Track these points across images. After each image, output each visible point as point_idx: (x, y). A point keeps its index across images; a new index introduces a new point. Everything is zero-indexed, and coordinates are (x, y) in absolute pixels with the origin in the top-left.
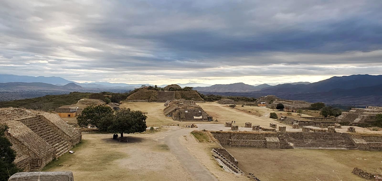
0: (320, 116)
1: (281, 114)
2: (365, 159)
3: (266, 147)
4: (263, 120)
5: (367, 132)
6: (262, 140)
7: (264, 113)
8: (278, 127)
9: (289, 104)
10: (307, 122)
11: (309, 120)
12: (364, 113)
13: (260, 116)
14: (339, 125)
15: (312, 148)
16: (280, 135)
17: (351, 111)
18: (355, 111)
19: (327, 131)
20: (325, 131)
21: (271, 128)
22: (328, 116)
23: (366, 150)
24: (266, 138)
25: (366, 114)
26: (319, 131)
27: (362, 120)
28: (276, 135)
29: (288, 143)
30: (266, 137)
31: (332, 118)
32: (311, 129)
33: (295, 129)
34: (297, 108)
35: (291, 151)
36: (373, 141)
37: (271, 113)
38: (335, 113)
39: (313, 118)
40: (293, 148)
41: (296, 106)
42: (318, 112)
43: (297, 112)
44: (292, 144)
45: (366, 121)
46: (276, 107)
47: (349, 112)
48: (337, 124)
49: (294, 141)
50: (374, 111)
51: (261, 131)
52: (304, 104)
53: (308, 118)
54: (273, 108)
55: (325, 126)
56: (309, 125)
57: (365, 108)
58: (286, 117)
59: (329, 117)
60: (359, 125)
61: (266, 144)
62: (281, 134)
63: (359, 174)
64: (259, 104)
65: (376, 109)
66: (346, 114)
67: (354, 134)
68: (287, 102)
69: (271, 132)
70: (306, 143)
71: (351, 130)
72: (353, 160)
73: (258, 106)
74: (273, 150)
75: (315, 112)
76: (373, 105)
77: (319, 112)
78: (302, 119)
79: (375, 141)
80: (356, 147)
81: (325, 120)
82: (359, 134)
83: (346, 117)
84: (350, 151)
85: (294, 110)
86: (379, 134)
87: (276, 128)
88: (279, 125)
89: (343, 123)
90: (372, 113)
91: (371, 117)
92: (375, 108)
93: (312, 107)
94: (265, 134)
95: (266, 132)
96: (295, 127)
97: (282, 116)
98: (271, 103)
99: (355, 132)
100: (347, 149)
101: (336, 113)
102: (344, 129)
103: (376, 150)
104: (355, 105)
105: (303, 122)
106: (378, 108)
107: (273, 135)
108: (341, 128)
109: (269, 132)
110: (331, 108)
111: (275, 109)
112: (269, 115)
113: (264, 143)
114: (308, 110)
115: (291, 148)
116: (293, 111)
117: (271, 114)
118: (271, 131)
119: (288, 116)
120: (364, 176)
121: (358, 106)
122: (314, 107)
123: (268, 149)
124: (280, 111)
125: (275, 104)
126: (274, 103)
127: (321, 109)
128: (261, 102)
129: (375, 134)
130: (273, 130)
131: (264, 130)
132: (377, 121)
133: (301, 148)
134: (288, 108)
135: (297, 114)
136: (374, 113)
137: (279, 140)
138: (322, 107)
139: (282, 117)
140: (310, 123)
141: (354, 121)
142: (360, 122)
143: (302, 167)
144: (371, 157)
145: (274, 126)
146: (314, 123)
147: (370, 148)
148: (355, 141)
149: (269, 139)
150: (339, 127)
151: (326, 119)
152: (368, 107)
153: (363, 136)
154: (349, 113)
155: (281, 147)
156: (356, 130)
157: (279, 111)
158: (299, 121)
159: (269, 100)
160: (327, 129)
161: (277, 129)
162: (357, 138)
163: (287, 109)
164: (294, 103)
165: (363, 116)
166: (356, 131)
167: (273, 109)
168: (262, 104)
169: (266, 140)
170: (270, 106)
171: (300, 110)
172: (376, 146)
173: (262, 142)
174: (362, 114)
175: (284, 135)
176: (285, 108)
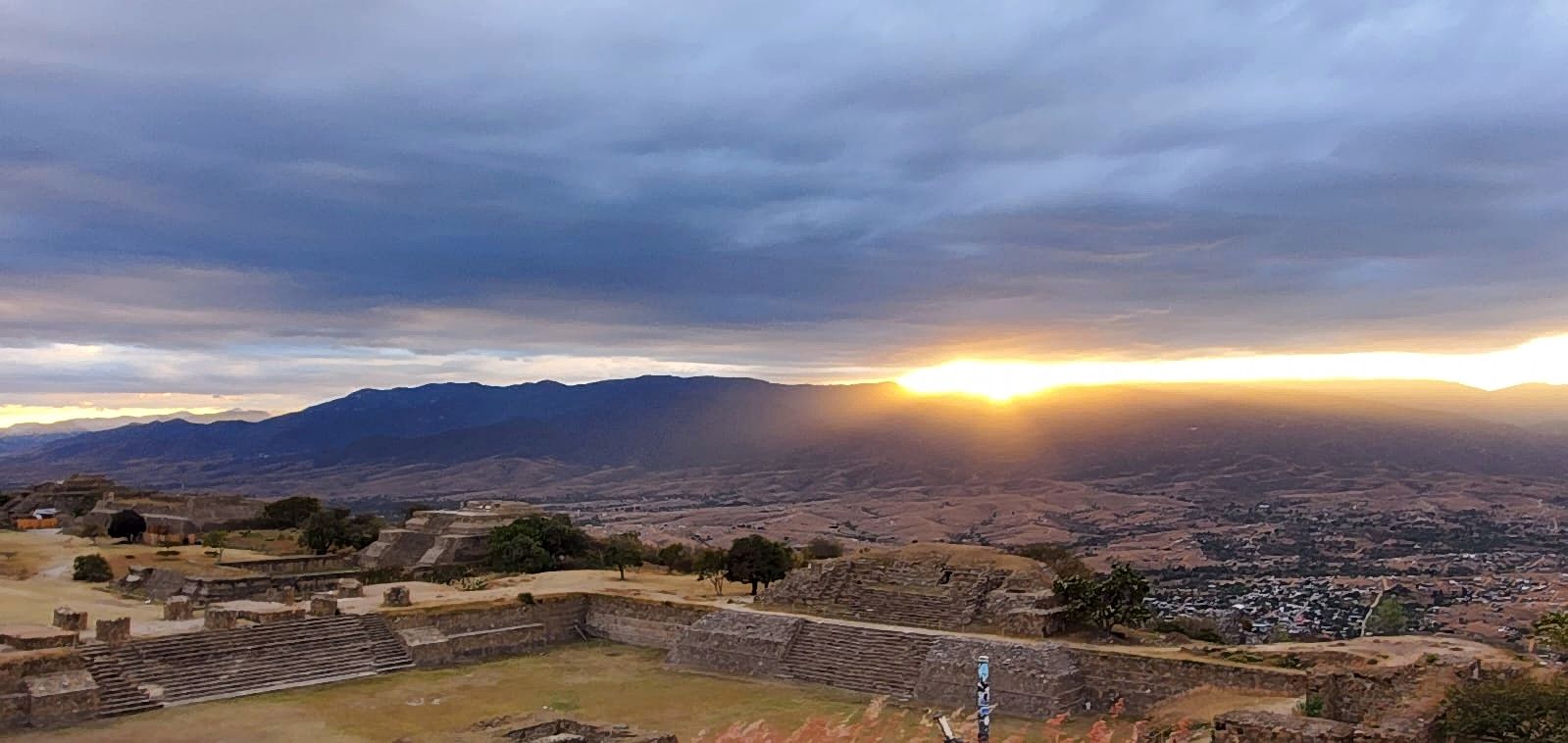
0: (298, 553)
1: (127, 557)
3: (29, 725)
4: (35, 596)
5: (449, 600)
6: (7, 692)
7: (45, 558)
8: (92, 623)
9: (168, 511)
10: (244, 580)
11: (253, 574)
12: (453, 529)
13: (23, 575)
14: (354, 583)
15: (244, 693)
16: (98, 659)
17: (412, 521)
18: (422, 521)
19: (309, 613)
20: (300, 614)
21: (60, 632)
22: (331, 548)
23: (443, 664)
24: (26, 681)
25: (460, 529)
26: (276, 616)
27: (446, 552)
28: (78, 660)
29: (140, 688)
30: (27, 679)
31: (347, 555)
32: (243, 615)
33: (173, 622)
34: (207, 527)
35: (154, 723)
36: (465, 630)
37: (79, 559)
38: (357, 534)
39: (269, 562)
40: (161, 706)
41: (200, 517)
42: (293, 534)
43: (202, 541)
44: (155, 691)
45: (459, 556)
46: (109, 526)
47: (404, 527)
48: (351, 579)
49: (165, 673)
50: (484, 519)
51: (4, 650)
52: (233, 507)
53: (247, 564)
54: (94, 533)
55: (308, 593)
57: (455, 506)
58: (150, 571)
59: (334, 552)
60: (438, 575)
61: (28, 711)
62: (108, 654)
64: (22, 518)
65: (490, 511)
66: (393, 534)
67: (403, 613)
68: (158, 504)
69: (58, 651)
70: (222, 677)
71: (397, 597)
73: (15, 528)
74: (61, 731)
75: (281, 538)
77: (297, 534)
78: (221, 573)
79: (473, 629)
80: (410, 663)
81: (317, 568)
82: (419, 611)
83: (393, 546)
84: (388, 679)
85: (192, 537)
86: (485, 603)
87: (83, 628)
88: (108, 611)
89: (375, 575)
90: (478, 525)
91: (476, 540)
92: (489, 507)
93: (268, 517)
94: (26, 663)
95: (28, 653)
96: (174, 613)
97: (132, 567)
98: (82, 510)
99: (410, 604)
100: (381, 673)
101: (361, 533)
102: (372, 599)
103: (472, 660)
104: (438, 495)
105: (227, 582)
106: (498, 506)
107: (64, 662)
108: (362, 596)
109: (46, 651)
110: (341, 513)
111: (103, 535)
112: (68, 567)
113: (20, 708)
114: (252, 532)
115: (154, 706)
116: (186, 542)
117: (81, 562)
118: (59, 646)
119: (159, 566)
121: (447, 497)
122: (280, 516)
123: (38, 734)
124: (129, 542)
125: (106, 514)
126: (100, 508)
127: (305, 523)
128: (33, 509)
129: (473, 603)
130: (68, 639)
131: (19, 648)
132: (491, 554)
133: (195, 700)
134: (163, 529)
135: (201, 550)
136: (484, 525)
137: (96, 680)
138: (308, 515)
139: (132, 572)
140: (257, 583)
141: (421, 561)
142: (442, 561)
144: (455, 691)
145: (75, 620)
146: (272, 581)
147: (456, 654)
148: (407, 638)
149: (45, 684)
150: (355, 592)
151: (321, 561)
152: (465, 505)
153: (434, 617)
154: (403, 533)
155: (104, 710)
156: (414, 597)
157: (122, 543)
158: (210, 580)
159: (72, 495)
160: (307, 606)
161: (89, 634)
162: (414, 627)
163: (159, 533)
164: (190, 504)
165: (449, 539)
166: (412, 601)
167: (93, 537)
168: (39, 517)
169: (31, 689)
170: (79, 524)
171: (216, 535)
172: (476, 645)
173: (9, 701)
174: (446, 531)
175: (119, 654)
176: (152, 529)
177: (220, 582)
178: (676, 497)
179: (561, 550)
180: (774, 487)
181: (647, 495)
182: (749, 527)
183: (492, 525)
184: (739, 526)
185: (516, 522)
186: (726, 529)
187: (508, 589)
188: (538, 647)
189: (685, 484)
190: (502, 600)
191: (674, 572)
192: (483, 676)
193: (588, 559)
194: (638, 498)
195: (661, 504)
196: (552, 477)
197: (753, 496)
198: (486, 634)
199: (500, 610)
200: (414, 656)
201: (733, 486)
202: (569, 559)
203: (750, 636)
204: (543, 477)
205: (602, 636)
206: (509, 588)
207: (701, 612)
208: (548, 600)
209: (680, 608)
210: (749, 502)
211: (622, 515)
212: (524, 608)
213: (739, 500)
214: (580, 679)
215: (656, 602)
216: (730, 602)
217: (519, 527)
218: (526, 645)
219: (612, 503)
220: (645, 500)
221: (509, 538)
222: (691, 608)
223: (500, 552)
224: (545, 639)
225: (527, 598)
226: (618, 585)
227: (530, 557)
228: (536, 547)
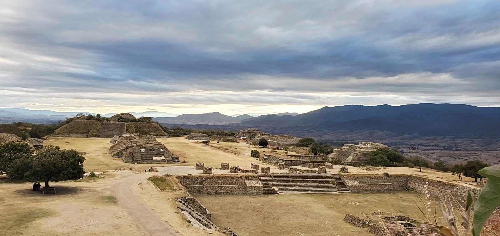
0: (309, 154)
1: (264, 151)
2: (358, 204)
3: (246, 194)
4: (244, 160)
5: (360, 172)
6: (241, 184)
7: (244, 150)
8: (260, 168)
9: (273, 140)
10: (295, 161)
11: (296, 159)
12: (357, 150)
13: (239, 154)
14: (330, 164)
16: (262, 178)
17: (344, 147)
18: (347, 148)
19: (317, 172)
20: (315, 172)
21: (253, 169)
22: (318, 153)
23: (358, 193)
25: (359, 151)
26: (308, 171)
27: (355, 158)
28: (257, 177)
29: (273, 187)
30: (246, 181)
31: (323, 156)
32: (299, 170)
33: (280, 170)
34: (284, 145)
35: (276, 198)
36: (366, 183)
37: (252, 151)
38: (326, 150)
39: (301, 156)
40: (278, 193)
41: (282, 142)
42: (307, 149)
43: (282, 149)
44: (276, 189)
45: (359, 159)
46: (259, 143)
47: (341, 149)
48: (328, 163)
49: (278, 184)
50: (367, 148)
51: (240, 173)
52: (290, 140)
53: (295, 156)
55: (315, 166)
56: (296, 165)
57: (359, 144)
58: (270, 156)
59: (319, 155)
60: (352, 164)
61: (246, 190)
62: (264, 177)
63: (351, 221)
64: (238, 139)
65: (370, 146)
66: (338, 151)
67: (346, 175)
68: (271, 137)
69: (252, 174)
70: (294, 187)
71: (344, 170)
72: (345, 205)
73: (237, 142)
74: (254, 196)
75: (304, 149)
76: (367, 140)
77: (308, 149)
78: (288, 158)
79: (369, 183)
80: (348, 191)
81: (315, 159)
82: (351, 175)
83: (338, 154)
84: (341, 195)
85: (279, 147)
86: (372, 174)
87: (258, 169)
88: (262, 165)
89: (335, 162)
90: (365, 150)
91: (365, 155)
92: (369, 144)
93: (300, 143)
94: (245, 177)
95: (246, 174)
96: (280, 168)
97: (265, 154)
98: (252, 138)
99: (348, 172)
100: (339, 193)
101: (328, 150)
102: (336, 170)
103: (368, 193)
104: (348, 140)
105: (290, 161)
106: (372, 144)
107: (254, 178)
108: (333, 168)
109: (250, 174)
110: (321, 144)
111: (257, 145)
112: (249, 153)
113: (244, 189)
114: (296, 147)
115: (276, 193)
116: (278, 148)
118: (253, 173)
119: (272, 155)
120: (356, 223)
121: (351, 141)
122: (303, 143)
123: (248, 196)
124: (264, 148)
125: (258, 139)
126: (256, 138)
127: (310, 146)
128: (241, 137)
129: (368, 174)
130: (256, 172)
131: (243, 172)
132: (370, 160)
133: (287, 193)
134: (272, 145)
135: (282, 151)
136: (368, 150)
137: (262, 184)
138: (312, 143)
140: (298, 162)
141: (347, 160)
142: (353, 160)
143: (288, 216)
144: (364, 202)
145: (256, 166)
146: (302, 162)
147: (363, 190)
148: (347, 182)
149: (250, 183)
150: (330, 167)
151: (316, 157)
152: (361, 143)
153: (356, 177)
154: (341, 151)
155: (263, 192)
156: (349, 170)
157: (262, 147)
158: (285, 160)
159: (250, 134)
160: (316, 169)
161: (259, 171)
162: (350, 180)
163: (271, 146)
164: (279, 138)
165: (356, 154)
166: (348, 171)
167: (255, 145)
168: (242, 139)
169: (247, 184)
170: (251, 142)
171: (286, 147)
172: (369, 188)
173: (241, 187)
174: (355, 151)
175: (267, 177)
176: (269, 144)
177: (288, 161)
178: (432, 146)
179: (394, 160)
180: (473, 145)
181: (421, 145)
182: (462, 158)
183: (370, 150)
184: (458, 158)
185: (379, 150)
186: (452, 158)
187: (381, 171)
188: (391, 191)
189: (436, 142)
190: (378, 174)
191: (440, 171)
192: (373, 198)
193: (404, 164)
194: (418, 145)
195: (426, 148)
196: (386, 136)
197: (464, 148)
198: (373, 185)
199: (377, 177)
200: (349, 188)
201: (456, 143)
202: (397, 163)
203: (476, 197)
204: (383, 136)
205: (413, 190)
206: (379, 171)
207: (454, 186)
208: (394, 176)
209: (444, 184)
210: (462, 149)
211: (411, 151)
212: (386, 178)
213: (458, 148)
214: (406, 204)
215: (435, 181)
216: (466, 184)
217: (380, 152)
218: (386, 190)
219: (408, 146)
220: (420, 146)
221: (376, 155)
222: (449, 184)
223: (373, 159)
224: (393, 189)
225: (387, 175)
226: (420, 173)
227: (383, 162)
228: (385, 158)
